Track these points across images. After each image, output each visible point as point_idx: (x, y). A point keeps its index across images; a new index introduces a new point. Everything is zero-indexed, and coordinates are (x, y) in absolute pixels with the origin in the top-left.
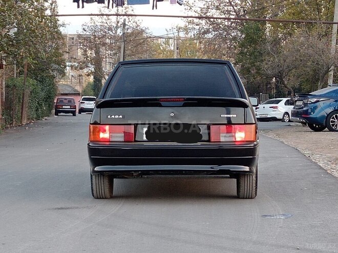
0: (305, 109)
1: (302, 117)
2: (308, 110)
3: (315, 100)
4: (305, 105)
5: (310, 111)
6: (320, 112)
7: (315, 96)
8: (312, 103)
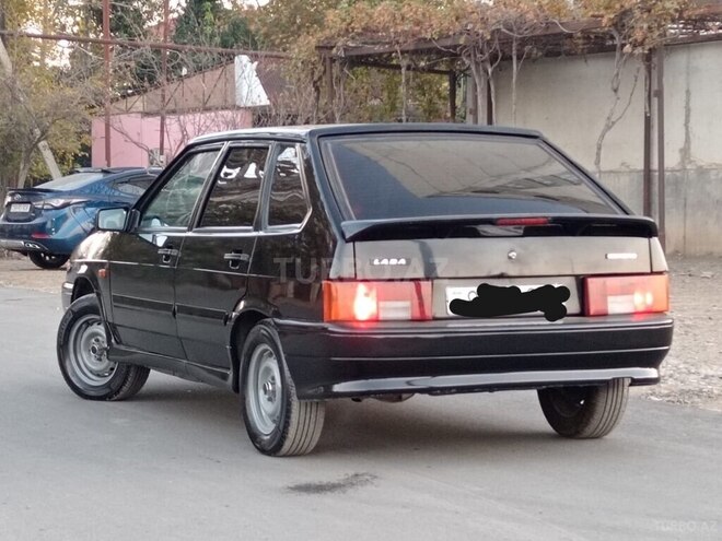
0: (37, 221)
1: (32, 239)
2: (45, 224)
3: (61, 202)
4: (36, 212)
5: (49, 225)
6: (73, 226)
7: (58, 194)
8: (56, 208)
